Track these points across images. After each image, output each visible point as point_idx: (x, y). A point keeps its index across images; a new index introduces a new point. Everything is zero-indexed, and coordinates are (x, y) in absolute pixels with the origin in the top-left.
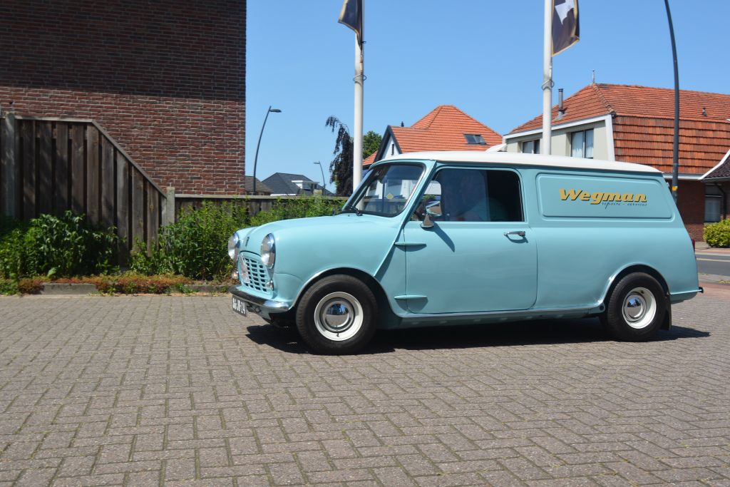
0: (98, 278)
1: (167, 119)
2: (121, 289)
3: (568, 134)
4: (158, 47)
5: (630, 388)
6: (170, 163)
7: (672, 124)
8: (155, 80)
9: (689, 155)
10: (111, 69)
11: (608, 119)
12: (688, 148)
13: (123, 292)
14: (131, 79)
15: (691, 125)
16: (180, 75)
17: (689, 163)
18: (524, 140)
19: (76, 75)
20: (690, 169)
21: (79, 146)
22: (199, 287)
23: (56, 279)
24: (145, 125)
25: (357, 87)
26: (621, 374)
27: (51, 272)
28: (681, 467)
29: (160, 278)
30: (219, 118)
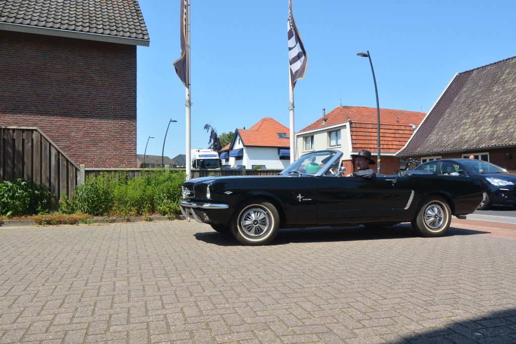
0: (37, 216)
1: (92, 126)
2: (49, 223)
3: (328, 132)
4: (86, 87)
5: (275, 274)
6: (94, 151)
7: (376, 126)
8: (85, 106)
9: (390, 143)
10: (59, 100)
11: (348, 124)
12: (390, 139)
13: (51, 224)
14: (71, 105)
15: (391, 127)
16: (99, 102)
17: (391, 147)
18: (306, 136)
19: (39, 103)
20: (391, 150)
21: (29, 142)
22: (97, 220)
23: (12, 217)
24: (78, 130)
25: (187, 109)
26: (279, 266)
27: (9, 213)
28: (252, 322)
29: (74, 216)
30: (122, 126)
